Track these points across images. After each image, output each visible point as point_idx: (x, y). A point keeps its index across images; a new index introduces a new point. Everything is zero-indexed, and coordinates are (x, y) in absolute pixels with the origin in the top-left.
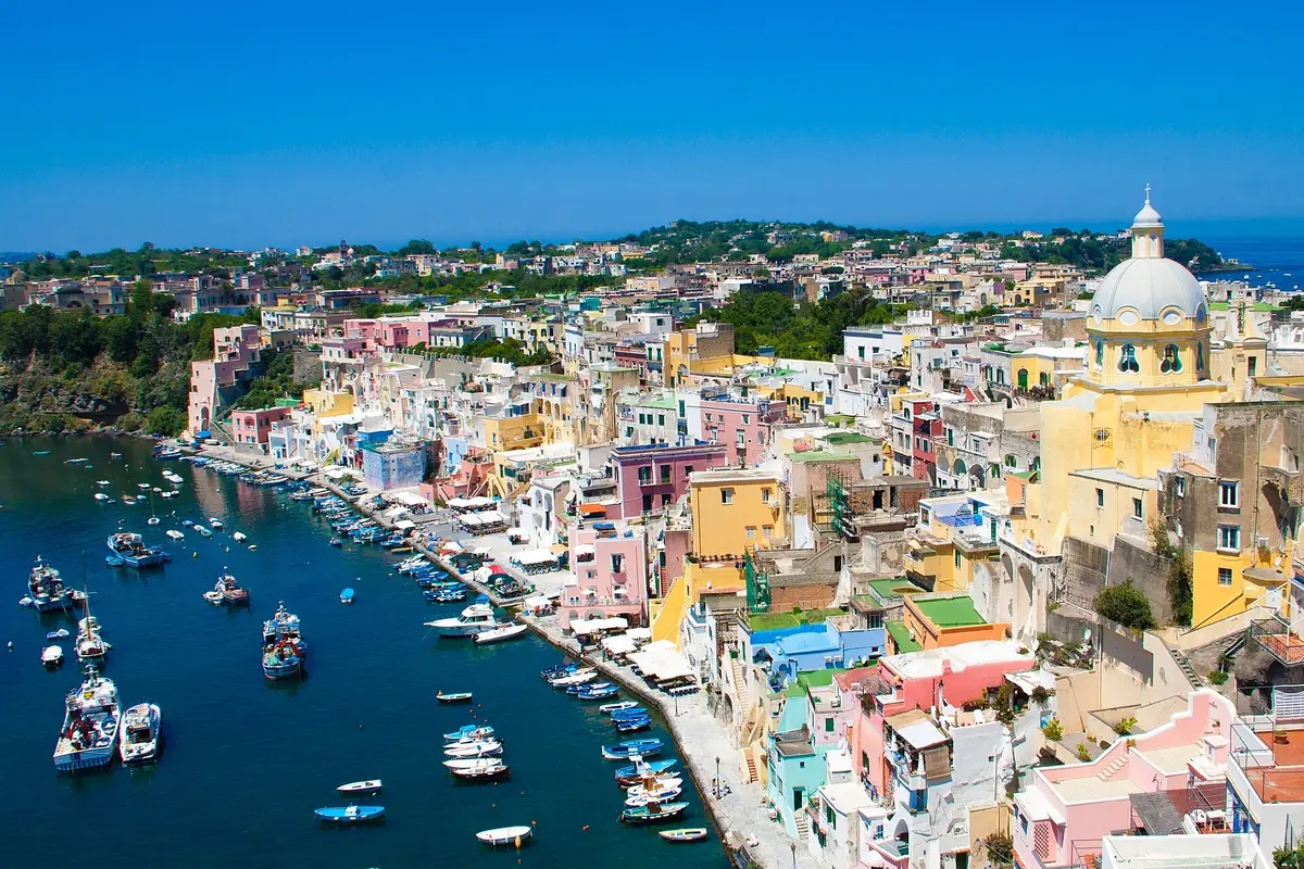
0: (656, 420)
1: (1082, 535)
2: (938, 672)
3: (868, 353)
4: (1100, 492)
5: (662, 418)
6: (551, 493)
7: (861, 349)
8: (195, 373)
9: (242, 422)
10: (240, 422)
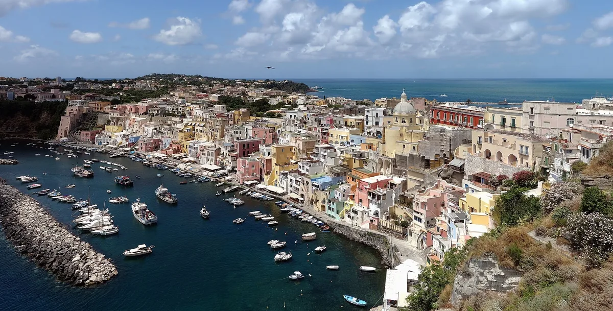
0: (239, 132)
1: (400, 154)
2: (376, 181)
3: (293, 117)
4: (404, 146)
5: (241, 132)
6: (214, 152)
7: (291, 116)
8: (62, 120)
9: (85, 135)
10: (83, 135)
